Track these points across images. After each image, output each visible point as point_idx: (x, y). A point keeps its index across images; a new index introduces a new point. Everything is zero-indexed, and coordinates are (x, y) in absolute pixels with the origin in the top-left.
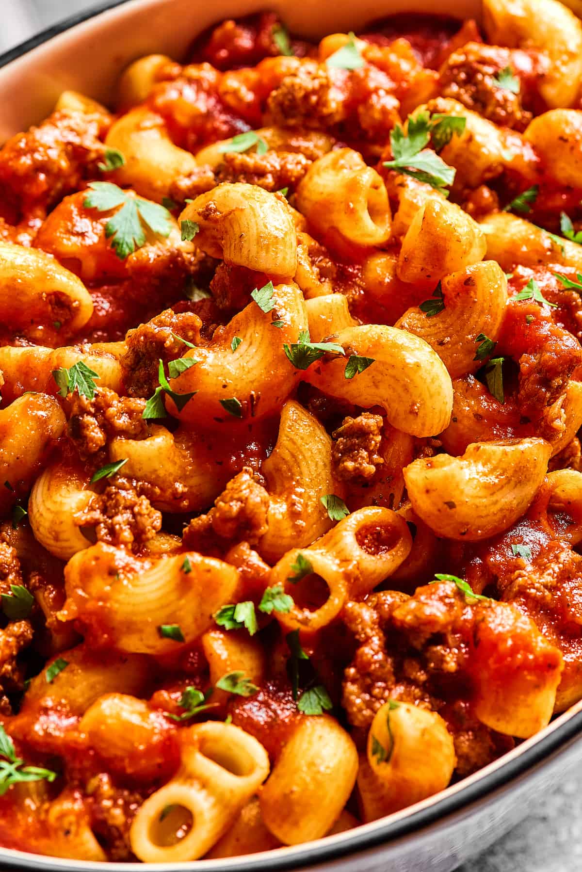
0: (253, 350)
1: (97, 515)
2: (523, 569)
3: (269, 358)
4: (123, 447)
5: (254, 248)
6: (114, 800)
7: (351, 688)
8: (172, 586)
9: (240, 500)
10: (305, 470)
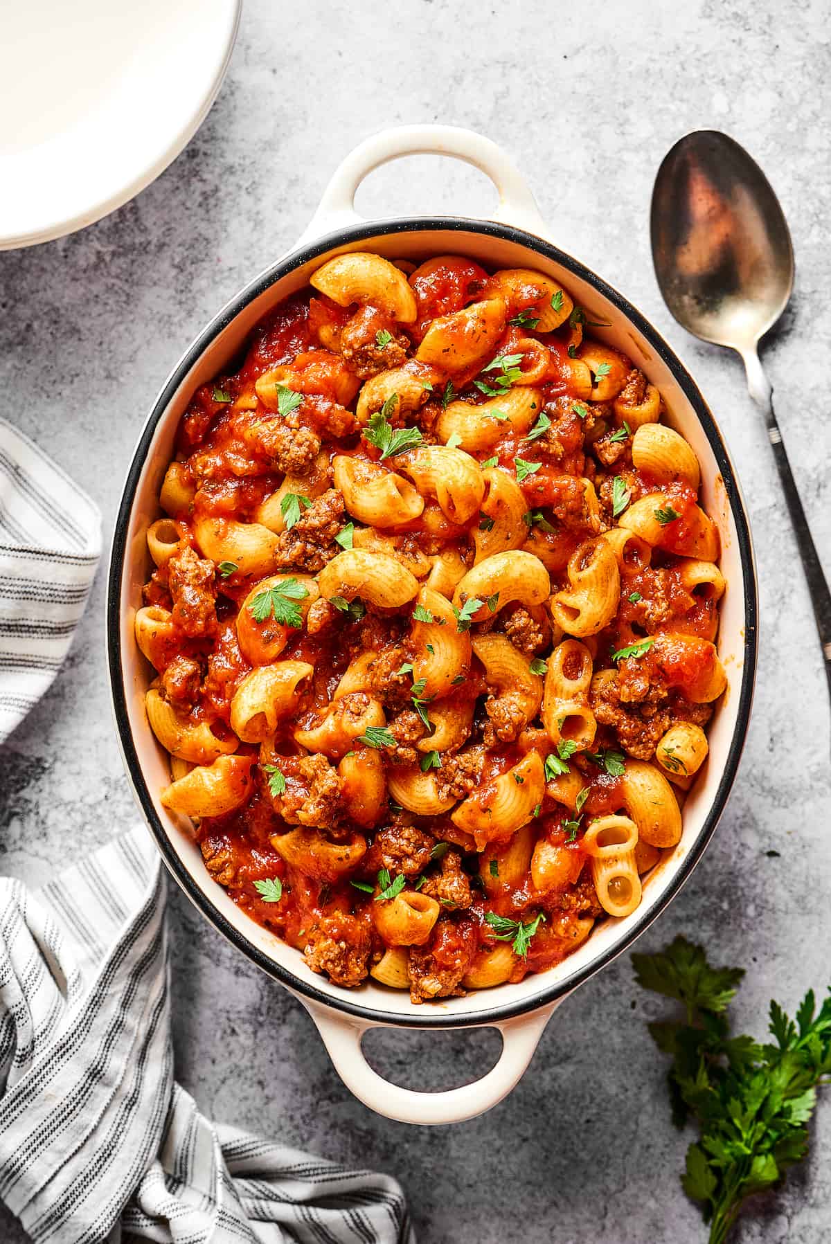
0: (442, 645)
1: (447, 788)
2: (646, 609)
3: (454, 641)
4: (426, 744)
5: (396, 597)
6: (578, 899)
7: (632, 749)
8: (519, 793)
9: (508, 722)
10: (511, 668)
